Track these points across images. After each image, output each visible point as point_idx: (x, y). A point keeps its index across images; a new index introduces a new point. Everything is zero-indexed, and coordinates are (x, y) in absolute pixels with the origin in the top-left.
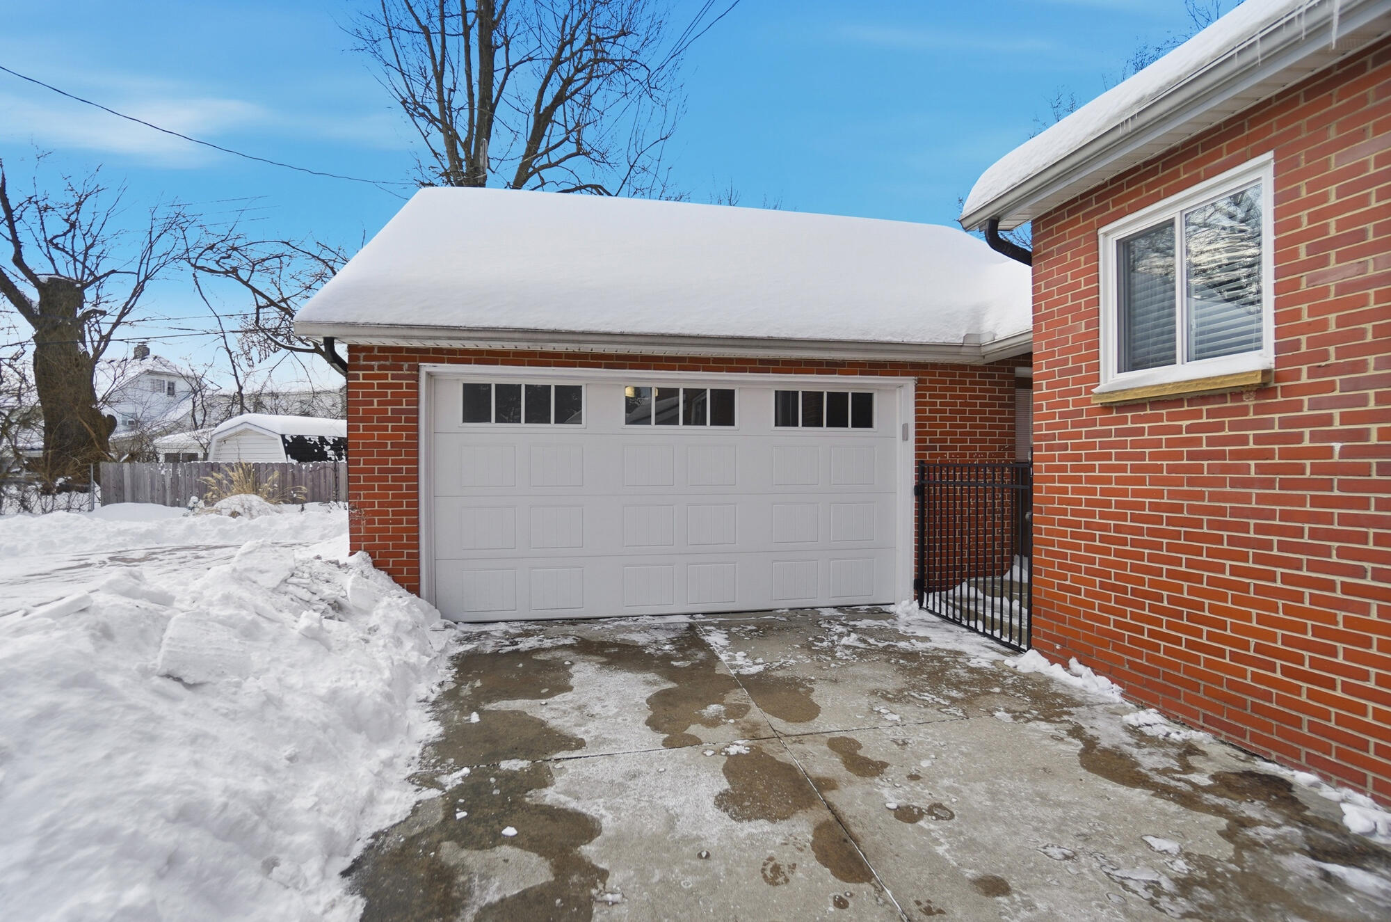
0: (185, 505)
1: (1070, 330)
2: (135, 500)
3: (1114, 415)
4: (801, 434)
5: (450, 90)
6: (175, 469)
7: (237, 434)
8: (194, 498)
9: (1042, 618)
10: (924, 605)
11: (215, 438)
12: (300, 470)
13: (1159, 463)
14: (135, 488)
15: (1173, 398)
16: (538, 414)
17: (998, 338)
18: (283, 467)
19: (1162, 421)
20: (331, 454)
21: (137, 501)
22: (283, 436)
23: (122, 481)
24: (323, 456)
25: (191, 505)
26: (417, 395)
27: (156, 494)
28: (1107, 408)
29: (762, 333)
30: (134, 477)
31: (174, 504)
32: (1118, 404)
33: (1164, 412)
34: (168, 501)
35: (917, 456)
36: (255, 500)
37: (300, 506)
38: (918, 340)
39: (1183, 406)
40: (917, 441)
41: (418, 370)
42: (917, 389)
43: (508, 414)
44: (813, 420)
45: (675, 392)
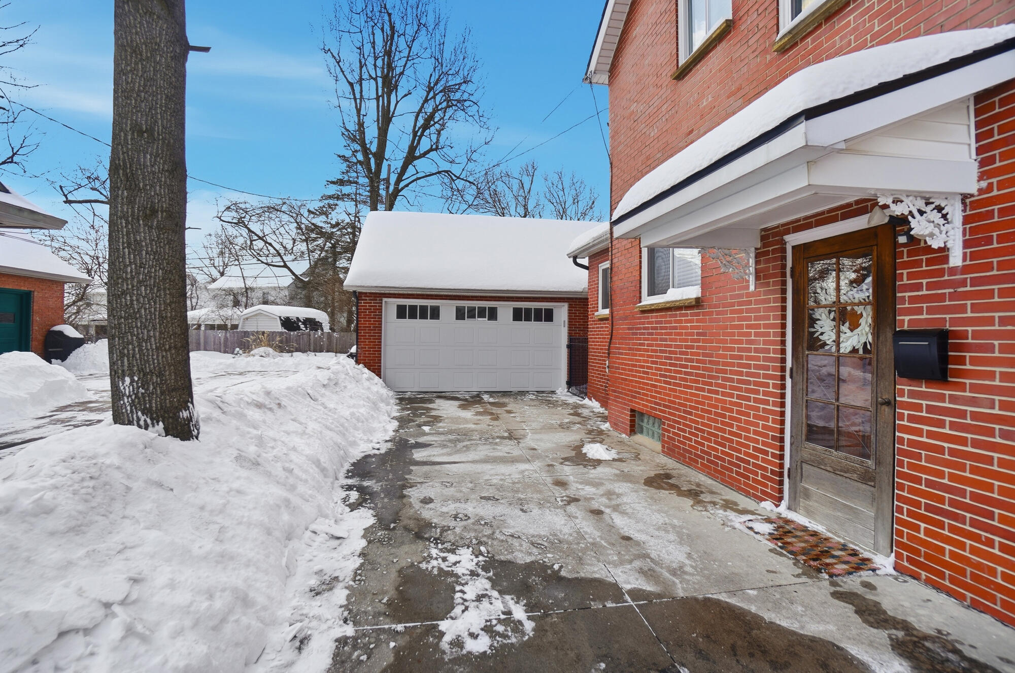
0: (233, 353)
1: (594, 294)
2: (205, 349)
4: (523, 324)
5: (364, 116)
6: (226, 333)
7: (256, 315)
8: (238, 349)
10: (570, 391)
11: (242, 318)
12: (290, 335)
14: (206, 343)
16: (423, 316)
18: (281, 334)
20: (302, 326)
21: (206, 350)
22: (280, 317)
23: (199, 339)
24: (299, 328)
25: (235, 352)
26: (381, 309)
27: (216, 346)
28: (599, 320)
29: (505, 288)
30: (206, 337)
31: (225, 352)
34: (222, 350)
35: (569, 333)
36: (270, 350)
37: (290, 354)
38: (565, 290)
40: (569, 327)
41: (382, 300)
42: (569, 307)
43: (413, 316)
44: (528, 319)
45: (475, 308)
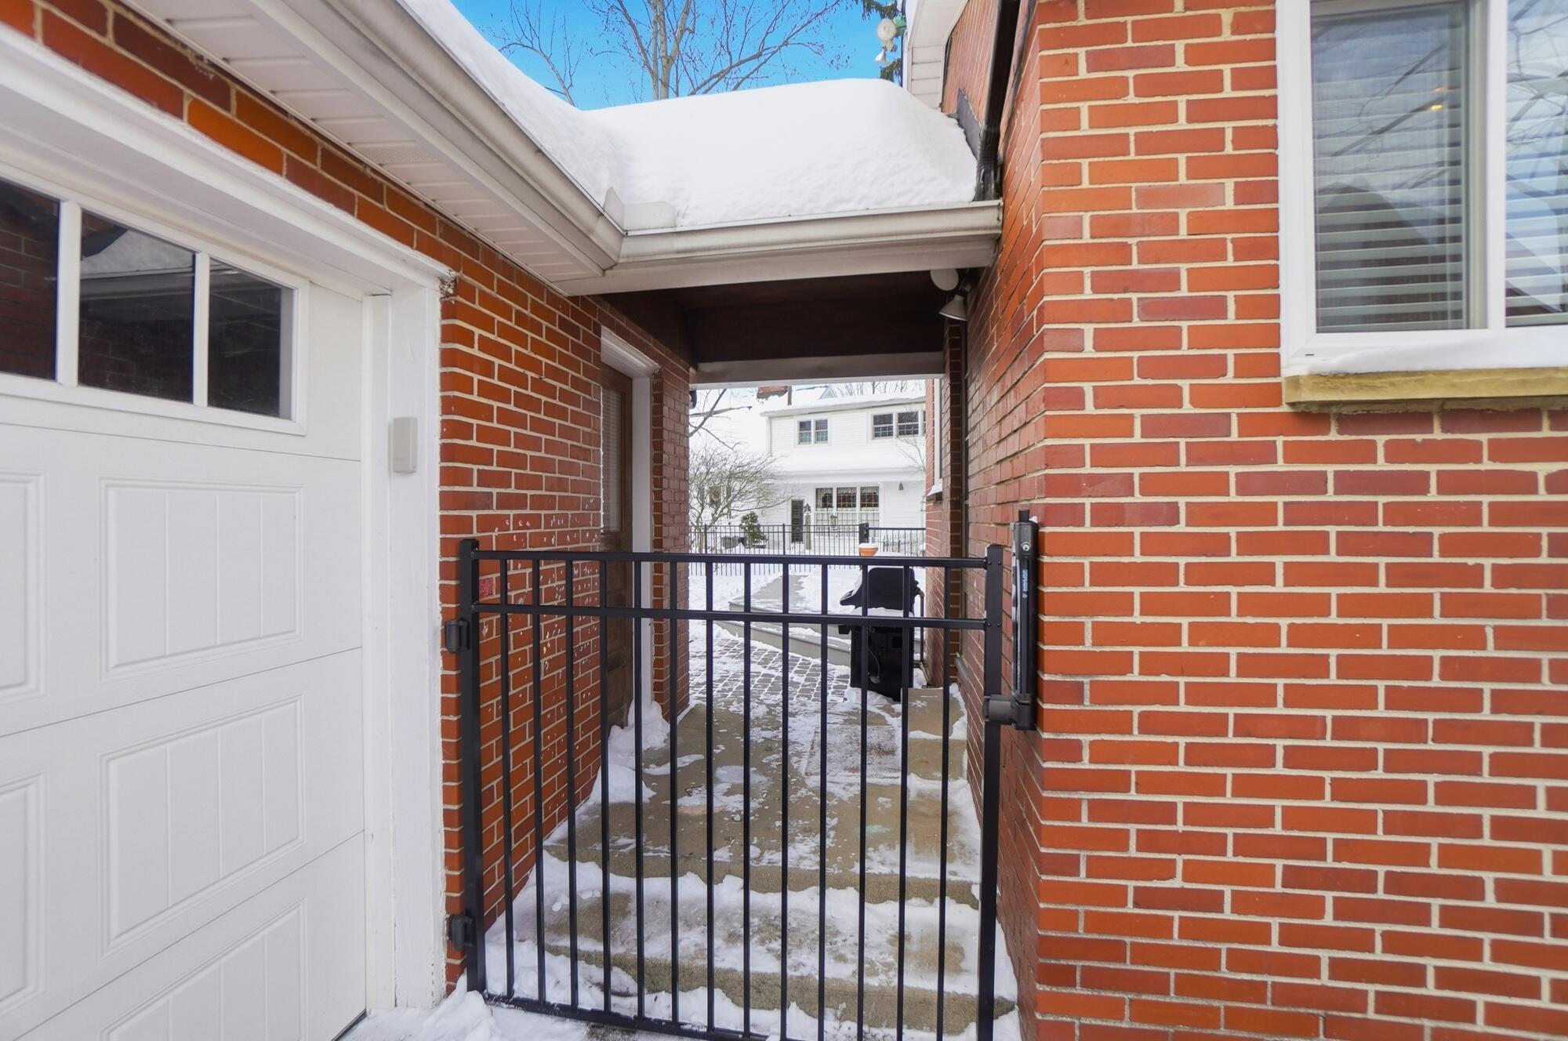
1: (1181, 196)
3: (1333, 436)
9: (1079, 990)
10: (496, 984)
13: (1471, 561)
15: (1511, 407)
17: (685, 225)
19: (1479, 460)
28: (1312, 416)
32: (1345, 410)
33: (1484, 438)
35: (446, 524)
39: (1539, 428)
